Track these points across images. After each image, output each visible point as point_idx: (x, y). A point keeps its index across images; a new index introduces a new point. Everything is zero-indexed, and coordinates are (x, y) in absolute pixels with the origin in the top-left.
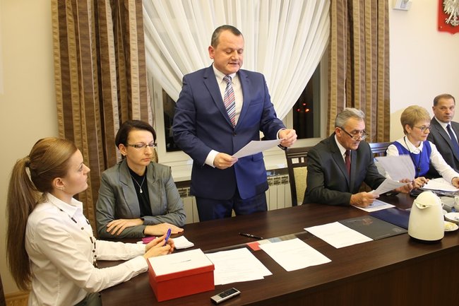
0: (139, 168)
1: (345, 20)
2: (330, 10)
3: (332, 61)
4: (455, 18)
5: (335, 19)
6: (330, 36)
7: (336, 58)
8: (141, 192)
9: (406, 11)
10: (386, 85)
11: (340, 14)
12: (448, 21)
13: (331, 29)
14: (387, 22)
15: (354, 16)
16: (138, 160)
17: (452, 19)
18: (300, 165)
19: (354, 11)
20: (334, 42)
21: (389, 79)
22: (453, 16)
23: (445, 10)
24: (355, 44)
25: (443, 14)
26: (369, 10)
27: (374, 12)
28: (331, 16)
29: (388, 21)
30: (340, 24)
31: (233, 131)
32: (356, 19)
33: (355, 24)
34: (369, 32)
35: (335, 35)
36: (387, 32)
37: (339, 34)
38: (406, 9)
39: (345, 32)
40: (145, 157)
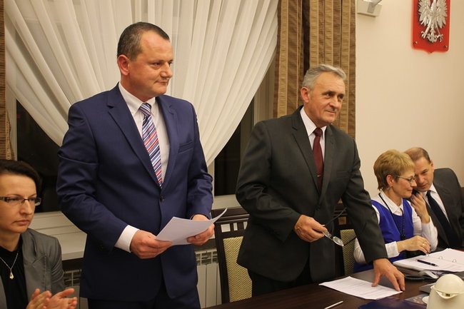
0: (9, 237)
1: (299, 24)
2: (279, 9)
3: (280, 82)
4: (433, 32)
5: (285, 22)
6: (278, 46)
7: (286, 78)
8: (12, 277)
9: (374, 17)
10: (350, 120)
11: (294, 16)
12: (424, 35)
13: (279, 36)
14: (353, 31)
15: (311, 19)
16: (8, 224)
17: (429, 32)
18: (232, 234)
19: (311, 12)
20: (284, 55)
21: (354, 110)
22: (430, 29)
23: (420, 20)
24: (311, 59)
25: (418, 26)
26: (330, 13)
27: (337, 16)
28: (279, 17)
29: (355, 29)
30: (292, 30)
31: (160, 192)
32: (314, 24)
33: (312, 31)
34: (330, 43)
35: (285, 45)
36: (353, 46)
37: (291, 44)
38: (373, 14)
39: (299, 42)
40: (19, 217)
